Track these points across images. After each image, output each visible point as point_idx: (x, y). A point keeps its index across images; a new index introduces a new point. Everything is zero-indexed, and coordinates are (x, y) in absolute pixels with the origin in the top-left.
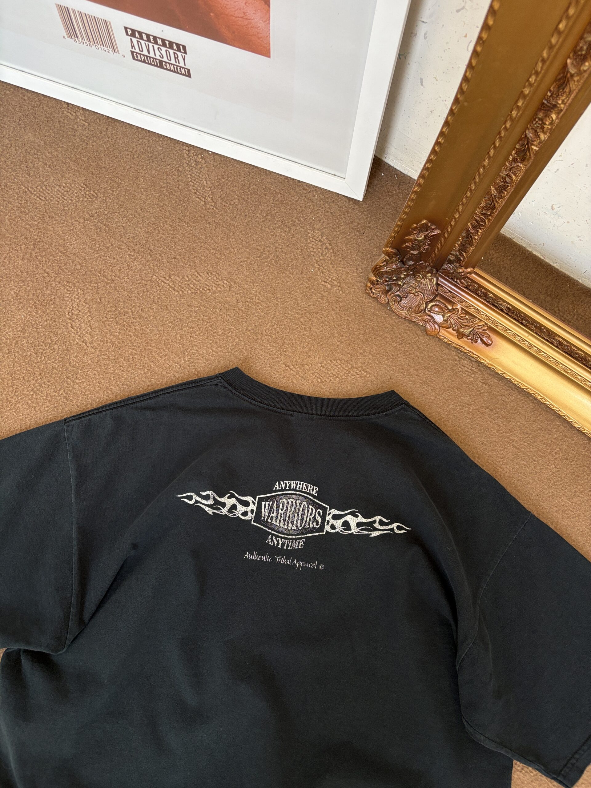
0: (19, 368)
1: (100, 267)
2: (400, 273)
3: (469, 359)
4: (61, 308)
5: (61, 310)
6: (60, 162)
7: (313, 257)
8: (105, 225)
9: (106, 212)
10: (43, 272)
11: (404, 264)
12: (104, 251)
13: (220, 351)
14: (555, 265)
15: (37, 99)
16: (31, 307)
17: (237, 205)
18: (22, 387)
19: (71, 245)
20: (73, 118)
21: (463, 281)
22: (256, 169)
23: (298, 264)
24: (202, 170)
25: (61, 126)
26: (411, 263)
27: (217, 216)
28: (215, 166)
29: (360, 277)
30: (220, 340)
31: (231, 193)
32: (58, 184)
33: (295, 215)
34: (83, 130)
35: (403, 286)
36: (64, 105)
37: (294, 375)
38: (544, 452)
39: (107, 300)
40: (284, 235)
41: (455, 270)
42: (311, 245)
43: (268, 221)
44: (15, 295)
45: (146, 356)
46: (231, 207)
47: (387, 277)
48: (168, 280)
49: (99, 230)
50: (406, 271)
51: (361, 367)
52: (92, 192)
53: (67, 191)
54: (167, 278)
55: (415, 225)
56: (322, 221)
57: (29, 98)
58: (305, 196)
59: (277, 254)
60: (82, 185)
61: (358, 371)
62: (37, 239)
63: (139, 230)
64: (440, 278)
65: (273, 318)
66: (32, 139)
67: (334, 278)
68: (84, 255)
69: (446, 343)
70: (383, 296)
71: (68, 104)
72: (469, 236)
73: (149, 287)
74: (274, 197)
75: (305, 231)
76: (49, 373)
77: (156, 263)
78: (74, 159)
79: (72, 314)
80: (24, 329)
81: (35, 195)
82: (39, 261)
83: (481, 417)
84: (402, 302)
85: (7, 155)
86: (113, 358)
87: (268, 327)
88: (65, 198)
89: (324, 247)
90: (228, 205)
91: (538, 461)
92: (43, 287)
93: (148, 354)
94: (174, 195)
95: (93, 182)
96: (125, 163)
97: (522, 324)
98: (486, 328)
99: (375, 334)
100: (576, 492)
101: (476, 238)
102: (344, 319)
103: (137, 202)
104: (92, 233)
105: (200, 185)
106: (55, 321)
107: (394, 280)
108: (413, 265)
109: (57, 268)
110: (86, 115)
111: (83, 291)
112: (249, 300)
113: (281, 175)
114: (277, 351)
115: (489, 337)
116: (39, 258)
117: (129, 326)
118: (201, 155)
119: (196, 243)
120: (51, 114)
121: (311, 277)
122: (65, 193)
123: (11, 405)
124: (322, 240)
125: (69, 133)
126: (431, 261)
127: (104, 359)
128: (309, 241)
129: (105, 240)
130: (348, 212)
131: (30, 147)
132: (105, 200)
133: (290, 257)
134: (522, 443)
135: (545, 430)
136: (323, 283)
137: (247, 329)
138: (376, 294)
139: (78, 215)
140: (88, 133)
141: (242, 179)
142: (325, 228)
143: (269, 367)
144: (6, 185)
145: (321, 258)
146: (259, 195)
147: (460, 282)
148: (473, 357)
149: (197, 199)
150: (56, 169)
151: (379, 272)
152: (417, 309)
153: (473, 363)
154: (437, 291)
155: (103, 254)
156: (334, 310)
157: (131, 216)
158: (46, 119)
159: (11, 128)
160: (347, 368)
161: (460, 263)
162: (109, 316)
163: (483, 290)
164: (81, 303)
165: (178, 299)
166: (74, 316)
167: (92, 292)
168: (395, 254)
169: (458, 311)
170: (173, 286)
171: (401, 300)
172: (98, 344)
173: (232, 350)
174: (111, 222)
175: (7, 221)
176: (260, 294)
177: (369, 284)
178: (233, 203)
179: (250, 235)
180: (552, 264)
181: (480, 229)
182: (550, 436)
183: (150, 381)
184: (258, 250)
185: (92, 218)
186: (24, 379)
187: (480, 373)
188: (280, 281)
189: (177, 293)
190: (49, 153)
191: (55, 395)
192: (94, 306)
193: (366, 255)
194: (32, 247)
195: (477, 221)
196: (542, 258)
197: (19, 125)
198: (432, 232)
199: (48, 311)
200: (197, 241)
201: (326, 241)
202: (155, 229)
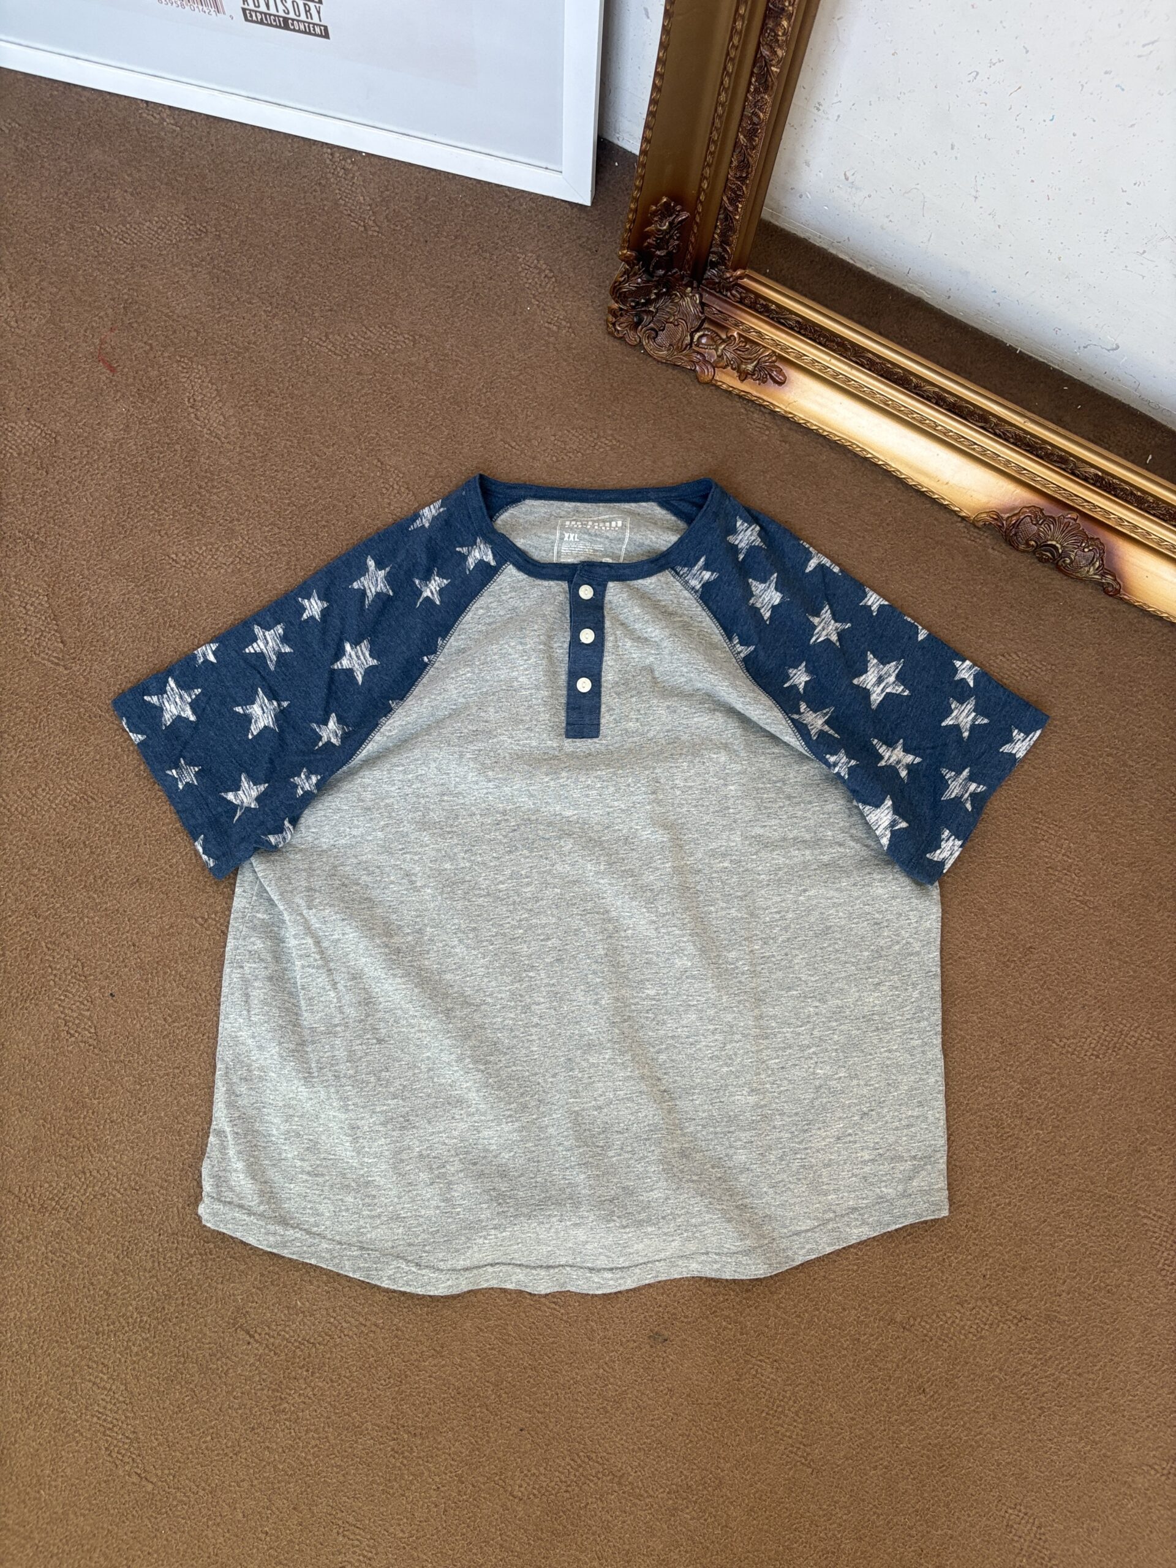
0: (129, 481)
1: (226, 332)
2: (651, 292)
3: (760, 411)
4: (177, 393)
5: (177, 396)
6: (147, 187)
7: (529, 291)
8: (224, 271)
9: (223, 253)
10: (143, 345)
11: (651, 274)
12: (227, 309)
13: (409, 432)
14: (870, 270)
15: (100, 99)
16: (134, 396)
17: (412, 227)
18: (138, 506)
19: (178, 304)
20: (156, 122)
21: (734, 292)
22: (433, 173)
23: (508, 302)
24: (355, 181)
25: (141, 135)
26: (661, 272)
27: (385, 245)
28: (373, 174)
29: (597, 312)
30: (407, 417)
31: (402, 211)
32: (148, 218)
33: (497, 234)
34: (174, 138)
35: (657, 312)
36: (141, 106)
37: (517, 455)
38: (872, 525)
39: (241, 377)
40: (483, 263)
41: (720, 277)
42: (523, 274)
43: (459, 246)
44: (108, 381)
45: (307, 448)
46: (404, 230)
47: (633, 301)
48: (324, 342)
49: (216, 280)
50: (656, 288)
51: (612, 435)
52: (198, 226)
53: (161, 228)
54: (324, 339)
55: (654, 208)
56: (536, 239)
57: (88, 99)
58: (509, 206)
59: (477, 290)
60: (183, 217)
61: (607, 442)
62: (127, 300)
63: (275, 275)
64: (704, 294)
65: (479, 379)
66: (100, 157)
67: (561, 317)
68: (199, 316)
69: (726, 391)
70: (632, 333)
71: (147, 102)
72: (728, 218)
73: (299, 353)
74: (464, 211)
75: (514, 256)
76: (172, 483)
77: (304, 319)
78: (166, 180)
79: (195, 400)
80: (128, 426)
81: (116, 237)
82: (136, 330)
83: (781, 487)
84: (659, 340)
85: (68, 184)
86: (261, 455)
87: (474, 391)
88: (160, 237)
89: (543, 275)
90: (398, 228)
91: (863, 537)
92: (147, 366)
93: (309, 445)
94: (319, 220)
95: (198, 211)
96: (241, 179)
97: (820, 344)
98: (774, 358)
99: (626, 388)
100: (918, 572)
101: (737, 217)
102: (582, 372)
103: (266, 234)
104: (206, 284)
105: (355, 203)
106: (170, 412)
107: (644, 305)
108: (664, 275)
109: (163, 338)
110: (176, 117)
111: (206, 368)
112: (442, 358)
113: (471, 179)
114: (490, 424)
115: (780, 371)
116: (135, 325)
117: (277, 410)
118: (351, 159)
119: (358, 286)
120: (124, 119)
121: (529, 319)
122: (160, 231)
123: (126, 531)
124: (539, 266)
125: (154, 144)
126: (687, 267)
127: (248, 458)
128: (520, 269)
129: (228, 293)
130: (572, 223)
131: (99, 170)
132: (219, 236)
133: (496, 293)
134: (841, 515)
135: (871, 495)
136: (546, 325)
137: (444, 398)
138: (622, 331)
139: (183, 260)
140: (181, 142)
141: (415, 188)
142: (541, 249)
143: (482, 447)
144: (72, 227)
145: (540, 290)
146: (443, 211)
147: (731, 294)
148: (764, 407)
149: (353, 224)
150: (141, 198)
151: (620, 294)
152: (680, 345)
153: (766, 415)
154: (702, 313)
155: (227, 313)
156: (565, 360)
157: (259, 256)
158: (117, 127)
159: (68, 145)
160: (592, 439)
161: (725, 265)
162: (247, 400)
163: (762, 301)
164: (205, 384)
165: (342, 367)
166: (197, 403)
167: (218, 367)
168: (636, 258)
169: (735, 339)
170: (333, 349)
171: (657, 335)
172: (238, 438)
173: (426, 428)
174: (231, 267)
175: (81, 278)
176: (457, 347)
177: (611, 318)
178: (405, 225)
179: (435, 268)
180: (865, 268)
181: (739, 202)
182: (879, 503)
183: (316, 482)
184: (449, 287)
185: (204, 263)
186: (138, 495)
187: (776, 428)
188: (484, 328)
189: (339, 358)
190: (128, 175)
191: (185, 513)
192: (225, 386)
193: (604, 282)
194: (122, 311)
195: (732, 190)
196: (851, 262)
197: (80, 139)
198: (677, 215)
199: (159, 399)
200: (361, 284)
201: (544, 266)
202: (297, 272)
